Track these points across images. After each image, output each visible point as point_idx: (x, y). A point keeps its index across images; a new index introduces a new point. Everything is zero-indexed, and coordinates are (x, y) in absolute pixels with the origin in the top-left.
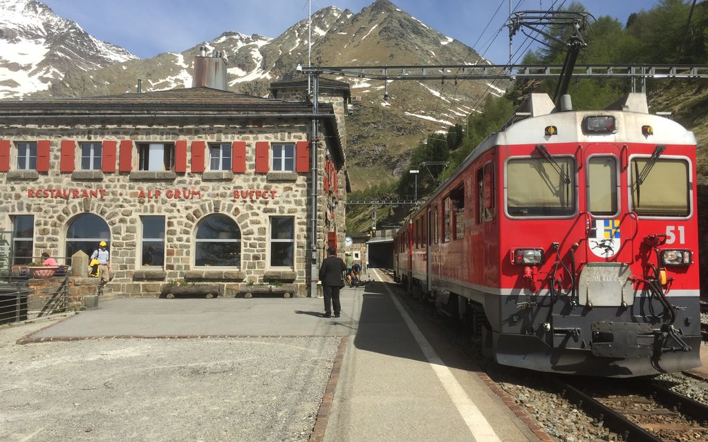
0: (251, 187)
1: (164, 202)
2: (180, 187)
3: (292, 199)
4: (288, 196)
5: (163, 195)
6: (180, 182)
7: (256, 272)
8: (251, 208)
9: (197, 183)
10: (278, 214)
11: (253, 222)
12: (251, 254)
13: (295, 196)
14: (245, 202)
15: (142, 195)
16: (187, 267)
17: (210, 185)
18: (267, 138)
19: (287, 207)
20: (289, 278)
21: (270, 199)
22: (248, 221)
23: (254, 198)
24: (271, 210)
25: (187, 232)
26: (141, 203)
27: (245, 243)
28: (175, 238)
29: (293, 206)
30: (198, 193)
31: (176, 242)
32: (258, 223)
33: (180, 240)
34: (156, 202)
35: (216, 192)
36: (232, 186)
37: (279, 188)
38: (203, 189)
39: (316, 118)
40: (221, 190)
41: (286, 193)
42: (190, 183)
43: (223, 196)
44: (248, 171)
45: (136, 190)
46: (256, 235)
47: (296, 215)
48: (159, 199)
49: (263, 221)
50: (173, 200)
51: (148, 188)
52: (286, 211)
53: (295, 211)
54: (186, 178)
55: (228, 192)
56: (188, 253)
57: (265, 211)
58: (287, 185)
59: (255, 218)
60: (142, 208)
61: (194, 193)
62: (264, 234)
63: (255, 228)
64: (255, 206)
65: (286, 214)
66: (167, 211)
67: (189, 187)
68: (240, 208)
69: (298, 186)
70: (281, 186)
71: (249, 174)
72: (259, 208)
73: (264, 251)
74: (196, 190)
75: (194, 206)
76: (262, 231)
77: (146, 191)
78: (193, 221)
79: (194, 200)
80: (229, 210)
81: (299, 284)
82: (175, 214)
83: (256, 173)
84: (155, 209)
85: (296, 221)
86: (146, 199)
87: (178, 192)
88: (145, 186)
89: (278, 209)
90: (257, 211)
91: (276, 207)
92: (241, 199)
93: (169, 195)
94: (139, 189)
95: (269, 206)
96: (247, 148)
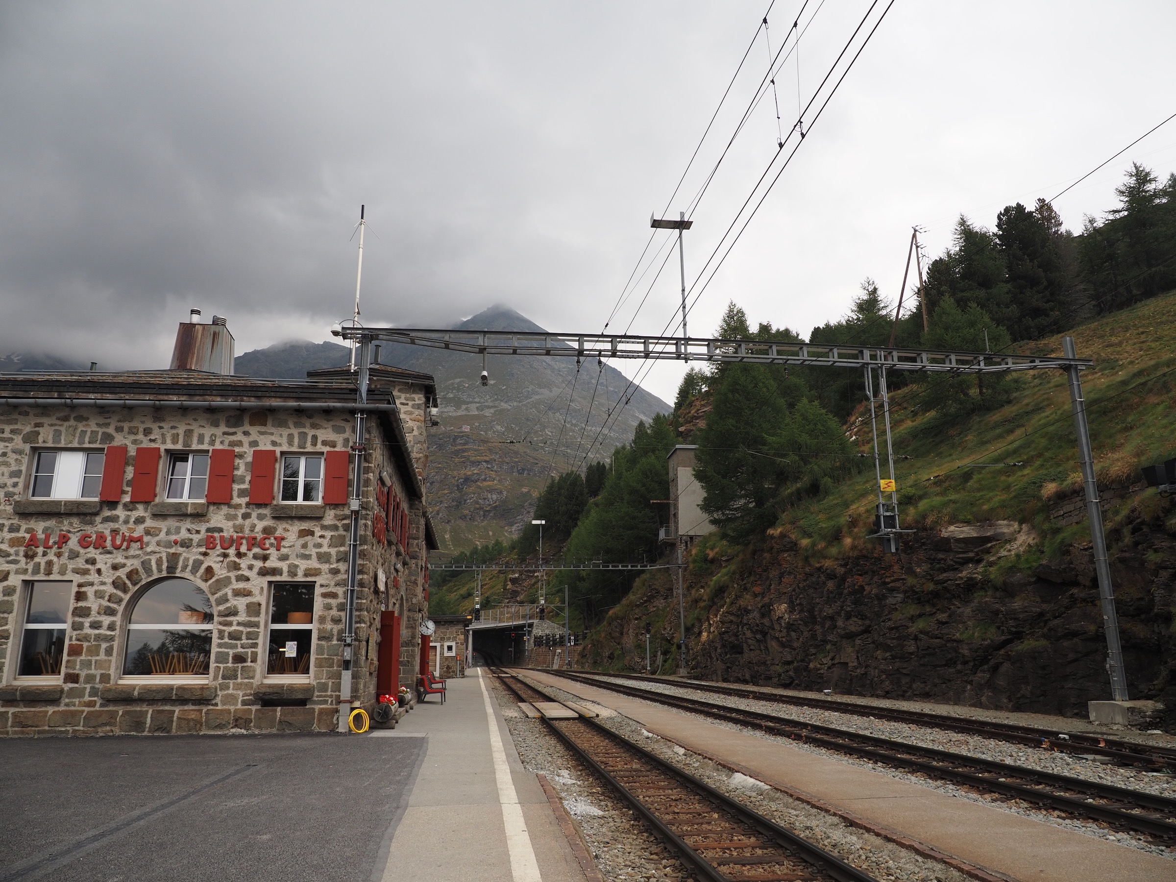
0: (239, 529)
1: (74, 555)
2: (106, 529)
3: (313, 551)
4: (305, 546)
5: (73, 543)
6: (107, 520)
7: (238, 687)
8: (236, 567)
9: (140, 521)
10: (285, 577)
11: (237, 593)
12: (231, 652)
13: (319, 546)
14: (225, 556)
15: (33, 542)
16: (105, 678)
17: (164, 525)
18: (274, 443)
19: (303, 565)
20: (300, 696)
21: (272, 551)
22: (228, 591)
23: (243, 549)
24: (274, 571)
25: (111, 612)
26: (30, 556)
27: (221, 632)
28: (87, 622)
29: (314, 564)
30: (139, 540)
31: (87, 630)
32: (247, 593)
33: (95, 625)
34: (59, 555)
35: (173, 538)
36: (203, 528)
37: (291, 532)
38: (148, 532)
39: (362, 411)
40: (184, 534)
41: (302, 541)
42: (126, 522)
43: (186, 544)
44: (236, 500)
45: (22, 534)
46: (242, 617)
47: (319, 580)
48: (65, 550)
49: (256, 591)
50: (92, 552)
51: (45, 530)
52: (300, 573)
53: (317, 572)
54: (120, 512)
55: (196, 538)
56: (109, 651)
57: (263, 572)
58: (305, 525)
59: (241, 585)
60: (30, 567)
61: (132, 540)
62: (258, 614)
63: (241, 603)
64: (244, 563)
65: (300, 578)
66: (76, 571)
67: (124, 529)
68: (216, 567)
69: (324, 528)
70: (295, 528)
71: (238, 506)
72: (251, 567)
73: (255, 645)
74: (136, 535)
75: (129, 563)
76: (254, 609)
77: (41, 536)
78: (125, 590)
79: (132, 552)
80: (195, 570)
81: (317, 707)
82: (93, 577)
83: (248, 505)
84: (56, 568)
85: (318, 591)
86: (40, 550)
87: (101, 537)
88: (39, 527)
89: (285, 569)
90: (246, 573)
91: (284, 566)
92: (219, 550)
93: (84, 542)
94: (28, 531)
95: (269, 564)
96: (237, 461)
